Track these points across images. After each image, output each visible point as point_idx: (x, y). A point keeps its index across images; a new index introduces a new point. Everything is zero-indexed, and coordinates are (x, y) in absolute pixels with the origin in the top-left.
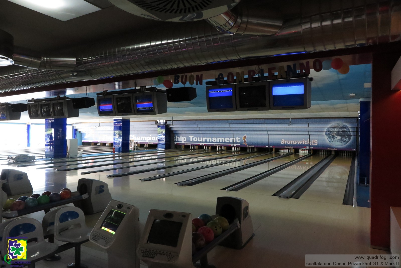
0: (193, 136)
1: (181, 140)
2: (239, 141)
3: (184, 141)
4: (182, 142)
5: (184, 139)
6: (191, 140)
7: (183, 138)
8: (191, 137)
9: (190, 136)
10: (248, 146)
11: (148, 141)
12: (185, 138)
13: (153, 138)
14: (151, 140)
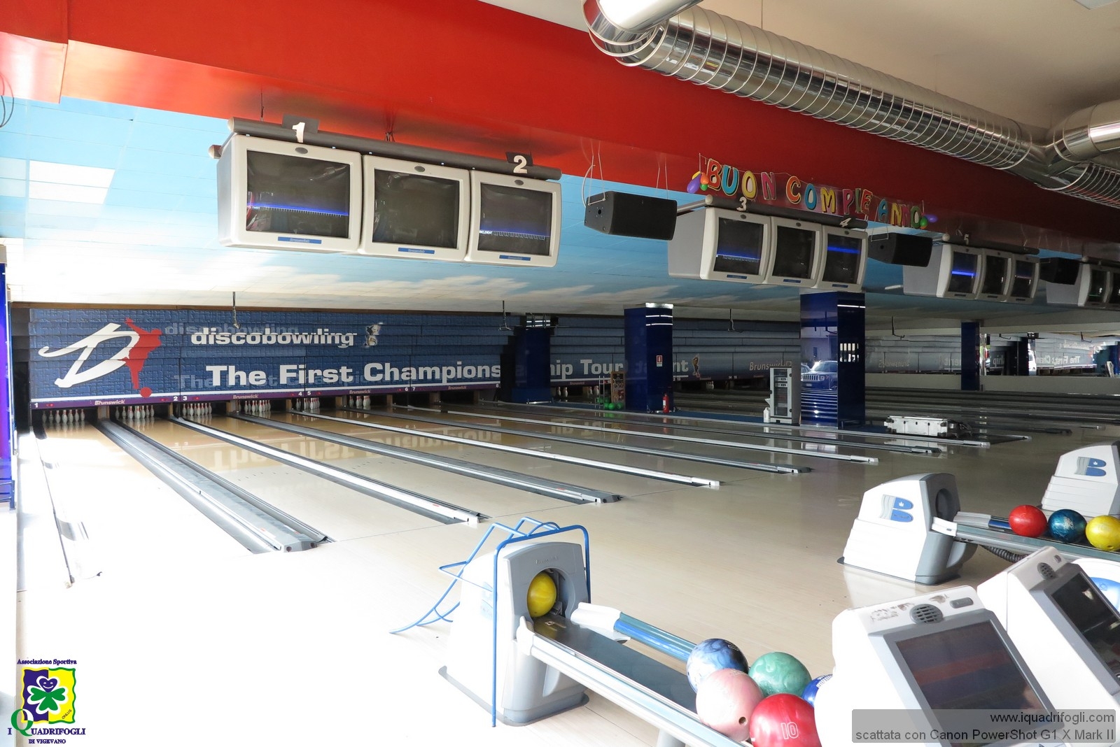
0: (590, 361)
1: (558, 373)
2: (687, 370)
3: (566, 375)
4: (560, 377)
5: (567, 370)
6: (586, 372)
7: (564, 366)
8: (586, 362)
9: (582, 361)
10: (701, 379)
11: (448, 382)
12: (570, 367)
13: (470, 372)
14: (459, 376)
